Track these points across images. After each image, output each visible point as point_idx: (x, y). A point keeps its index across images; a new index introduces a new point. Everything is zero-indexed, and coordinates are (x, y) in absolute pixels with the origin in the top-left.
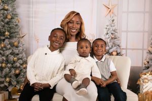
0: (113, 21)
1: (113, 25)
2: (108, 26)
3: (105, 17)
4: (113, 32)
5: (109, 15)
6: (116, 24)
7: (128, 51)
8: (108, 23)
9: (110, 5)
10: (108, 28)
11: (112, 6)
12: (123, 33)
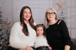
0: (62, 13)
1: (62, 15)
2: (59, 16)
3: (58, 10)
4: (63, 19)
5: (60, 9)
6: (64, 14)
7: (72, 29)
8: (59, 14)
9: (60, 4)
10: (59, 17)
11: (61, 4)
12: (68, 20)
